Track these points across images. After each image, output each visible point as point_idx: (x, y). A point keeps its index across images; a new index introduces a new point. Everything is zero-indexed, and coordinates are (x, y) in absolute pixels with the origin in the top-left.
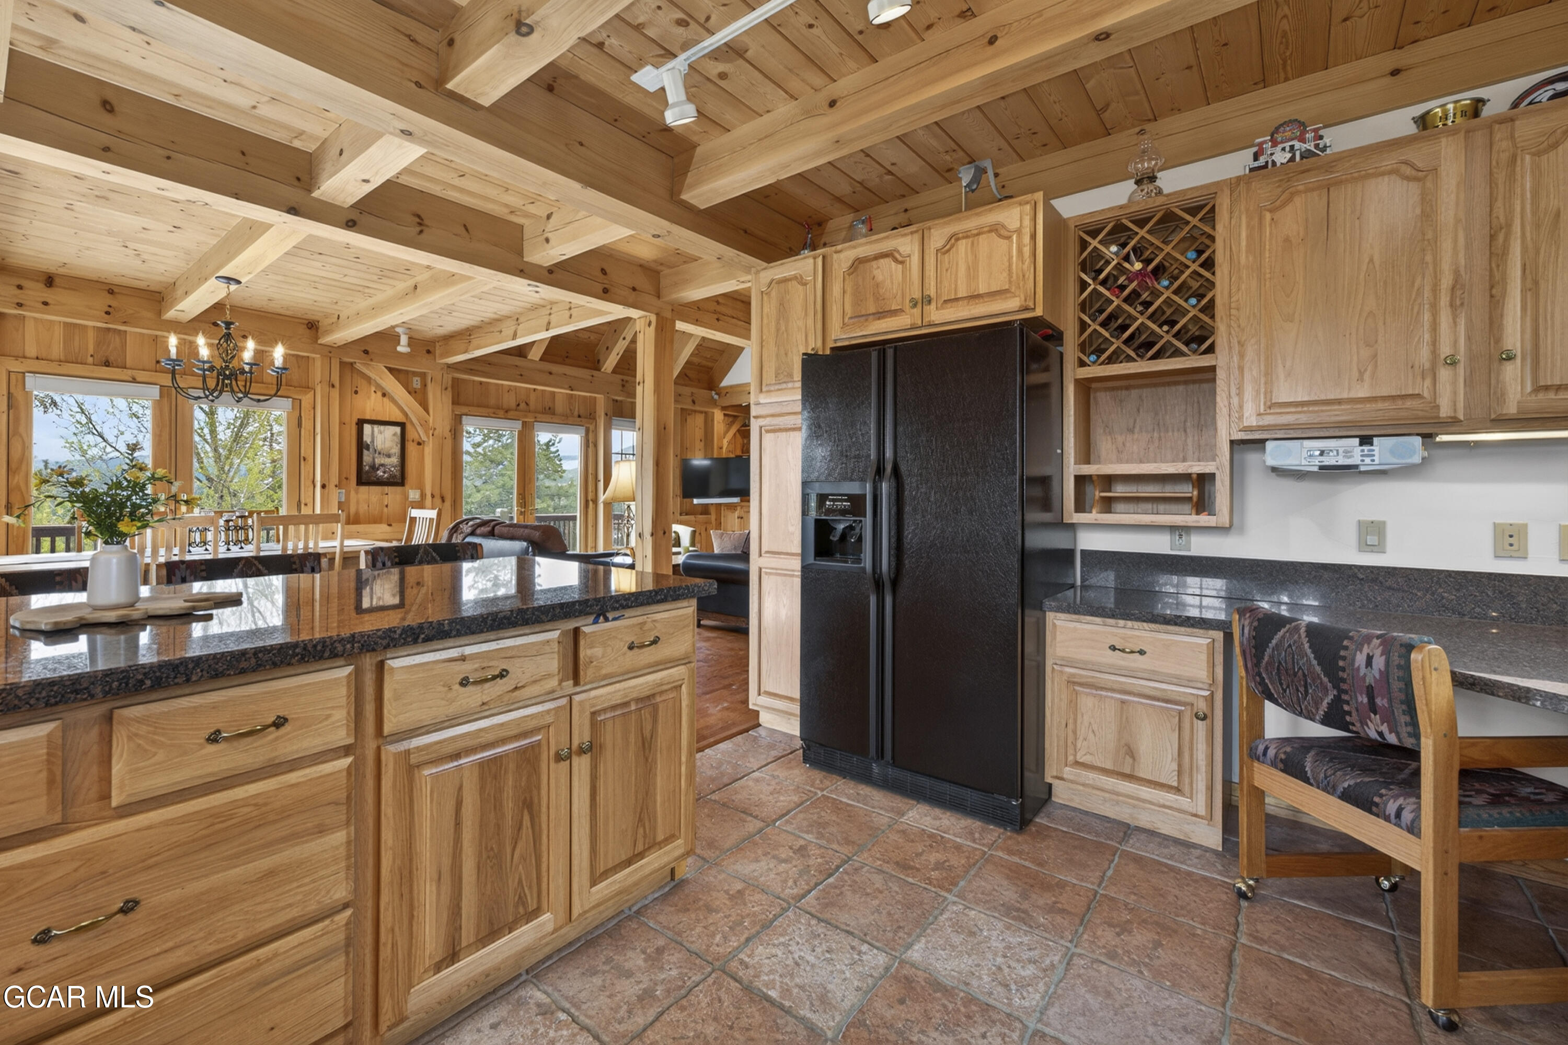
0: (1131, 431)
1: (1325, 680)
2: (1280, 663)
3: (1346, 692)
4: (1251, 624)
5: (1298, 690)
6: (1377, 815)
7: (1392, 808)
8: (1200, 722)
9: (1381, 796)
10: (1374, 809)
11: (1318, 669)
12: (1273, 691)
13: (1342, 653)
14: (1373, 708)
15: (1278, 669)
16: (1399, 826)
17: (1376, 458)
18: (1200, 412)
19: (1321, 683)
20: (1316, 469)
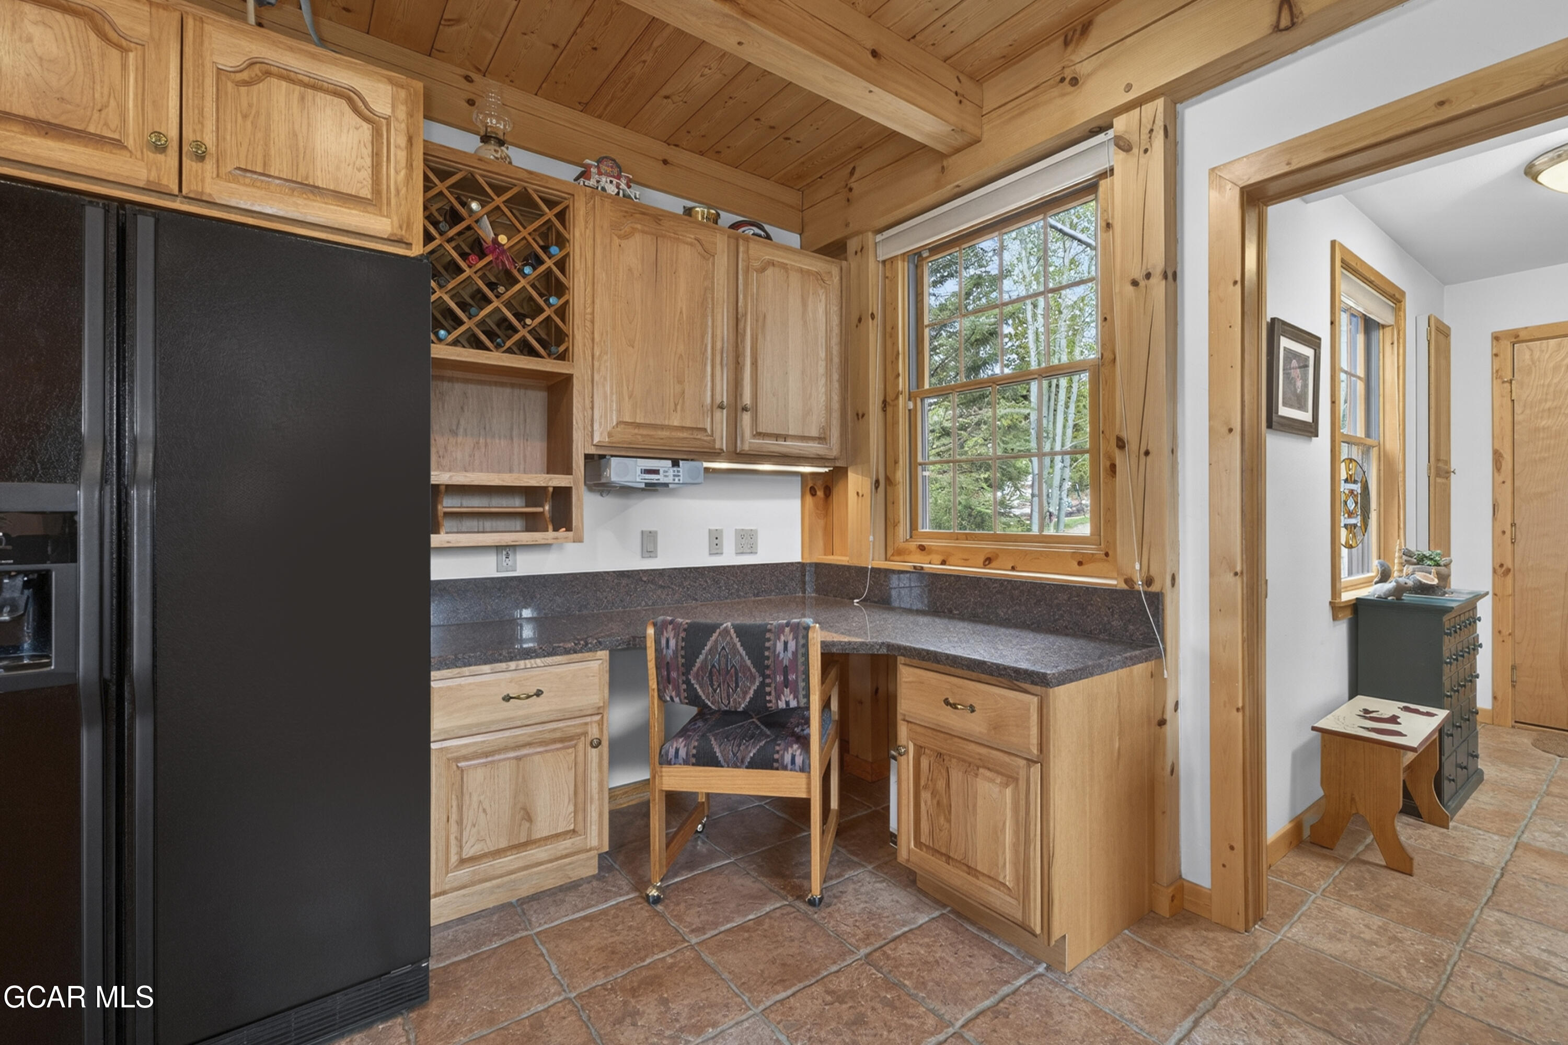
0: (454, 433)
1: (753, 670)
2: (713, 666)
3: (768, 676)
4: (676, 636)
5: (729, 686)
6: (777, 769)
7: (787, 758)
8: (594, 750)
9: (778, 752)
10: (775, 765)
11: (749, 662)
12: (701, 693)
13: (767, 644)
14: (786, 683)
15: (711, 673)
16: (795, 770)
17: (681, 478)
18: (525, 420)
19: (751, 673)
20: (643, 486)
